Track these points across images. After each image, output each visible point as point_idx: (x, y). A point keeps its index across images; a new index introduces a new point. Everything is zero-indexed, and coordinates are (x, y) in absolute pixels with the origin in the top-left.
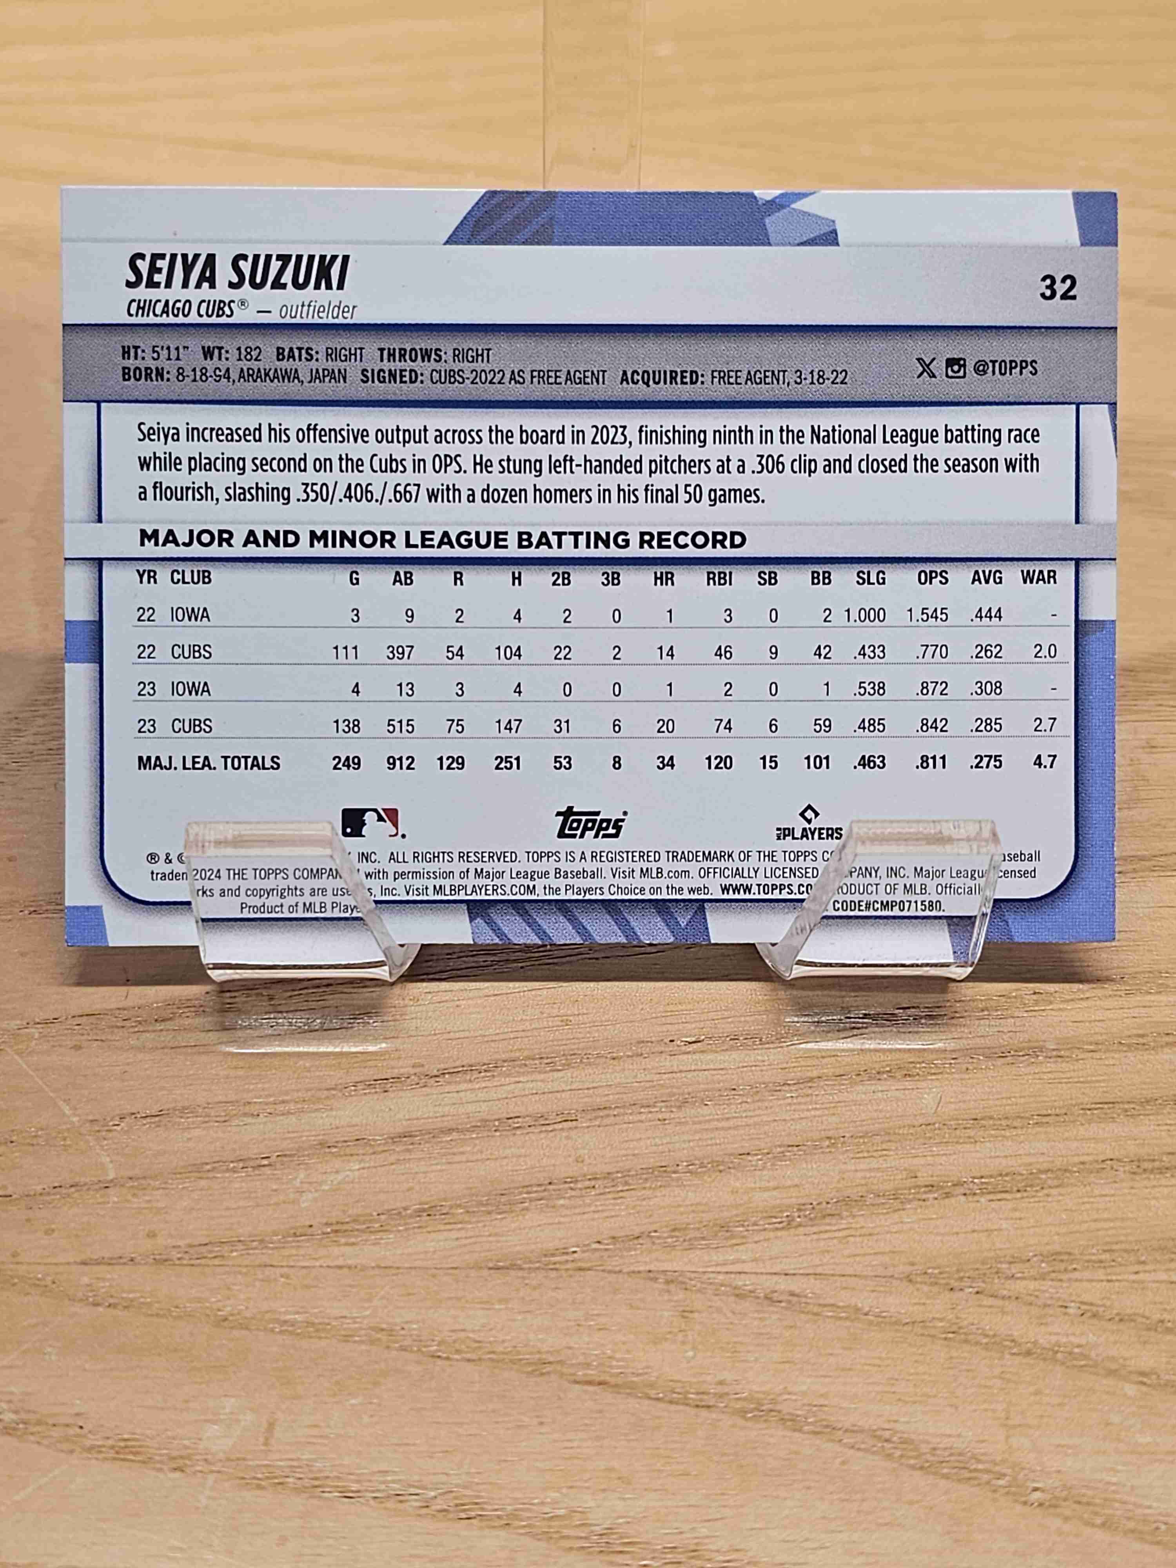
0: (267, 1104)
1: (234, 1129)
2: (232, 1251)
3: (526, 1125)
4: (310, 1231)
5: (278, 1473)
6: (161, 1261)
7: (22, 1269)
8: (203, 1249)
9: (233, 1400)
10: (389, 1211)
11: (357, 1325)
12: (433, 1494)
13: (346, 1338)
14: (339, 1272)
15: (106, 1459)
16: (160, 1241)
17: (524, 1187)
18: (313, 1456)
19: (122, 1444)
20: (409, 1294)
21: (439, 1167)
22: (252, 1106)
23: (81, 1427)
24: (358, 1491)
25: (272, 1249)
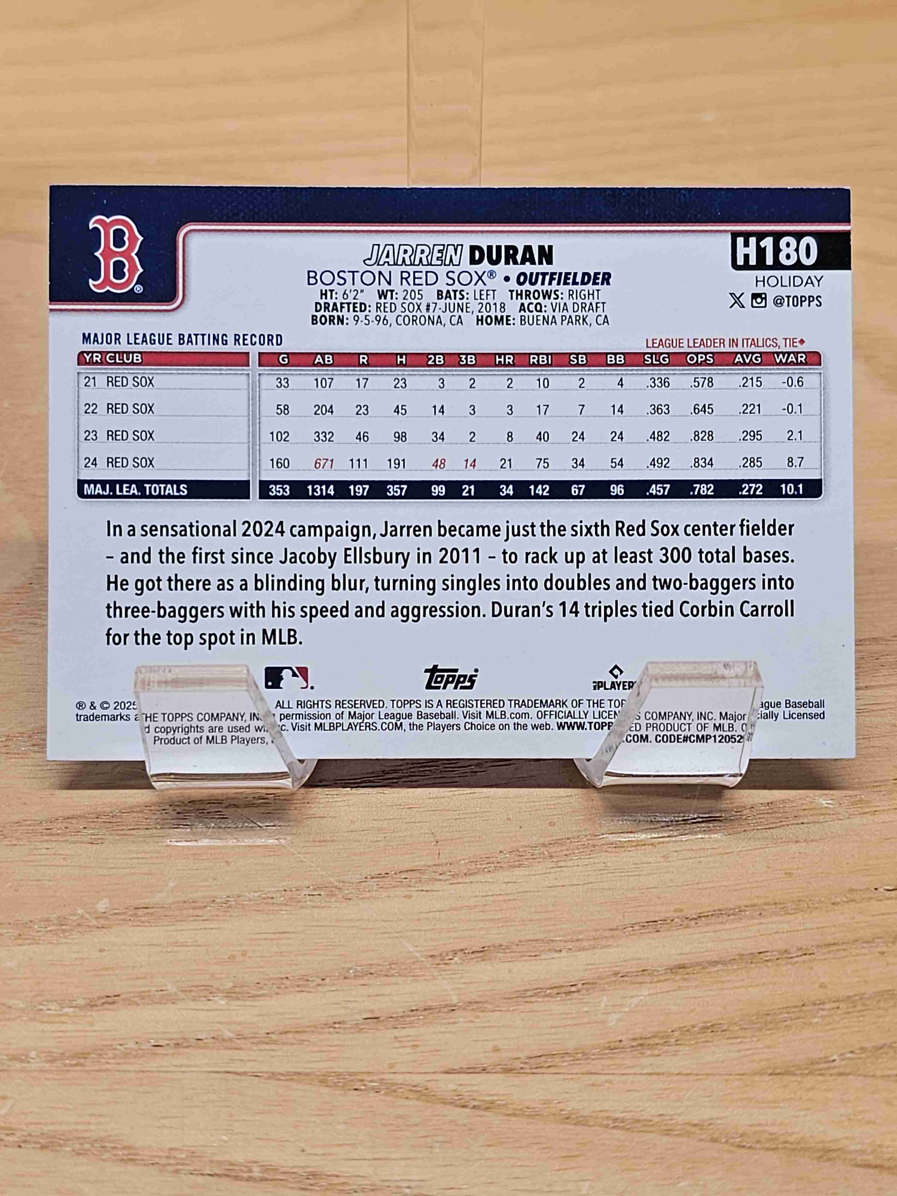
2: (563, 1062)
3: (775, 958)
10: (680, 1028)
14: (650, 1078)
17: (783, 1008)
22: (555, 944)
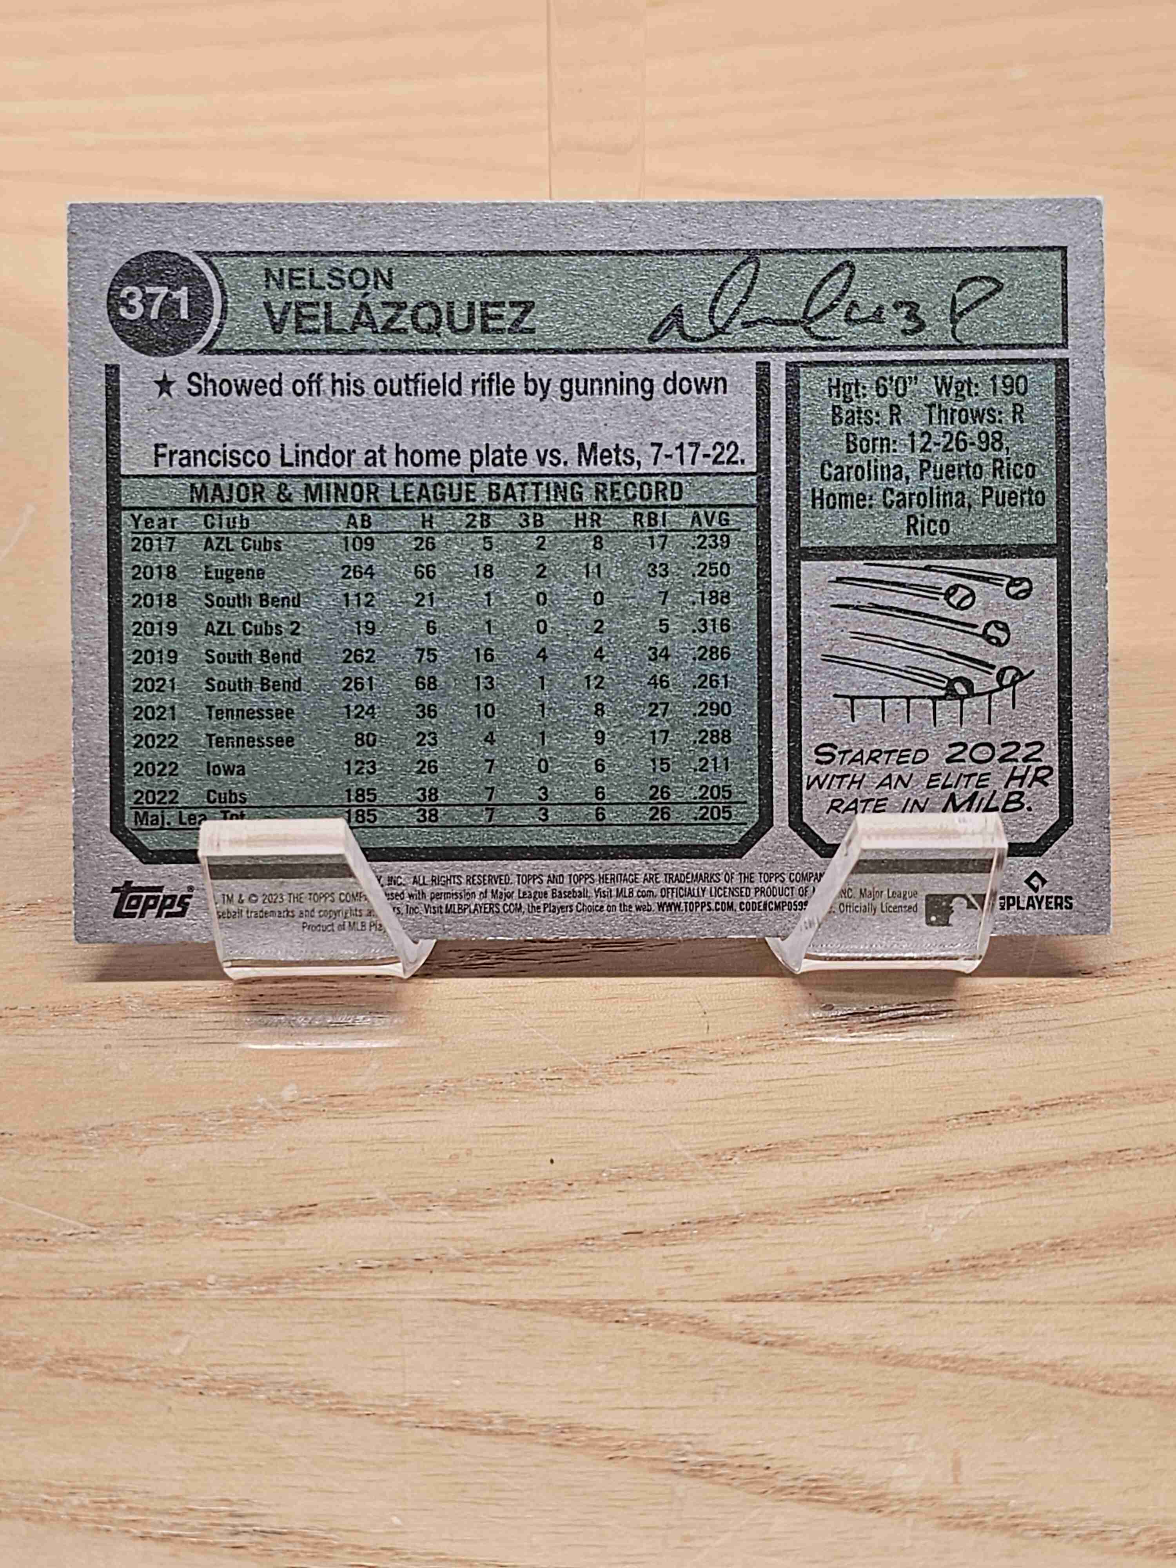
0: (873, 1137)
1: (847, 1164)
4: (948, 1266)
5: (976, 1511)
6: (808, 1298)
7: (671, 1308)
8: (846, 1285)
9: (912, 1439)
11: (1017, 1362)
12: (1134, 1531)
13: (1012, 1375)
15: (800, 1500)
16: (803, 1279)
18: (1006, 1494)
19: (814, 1485)
20: (1062, 1330)
21: (1061, 1201)
23: (768, 1468)
24: (1058, 1530)
25: (916, 1284)
